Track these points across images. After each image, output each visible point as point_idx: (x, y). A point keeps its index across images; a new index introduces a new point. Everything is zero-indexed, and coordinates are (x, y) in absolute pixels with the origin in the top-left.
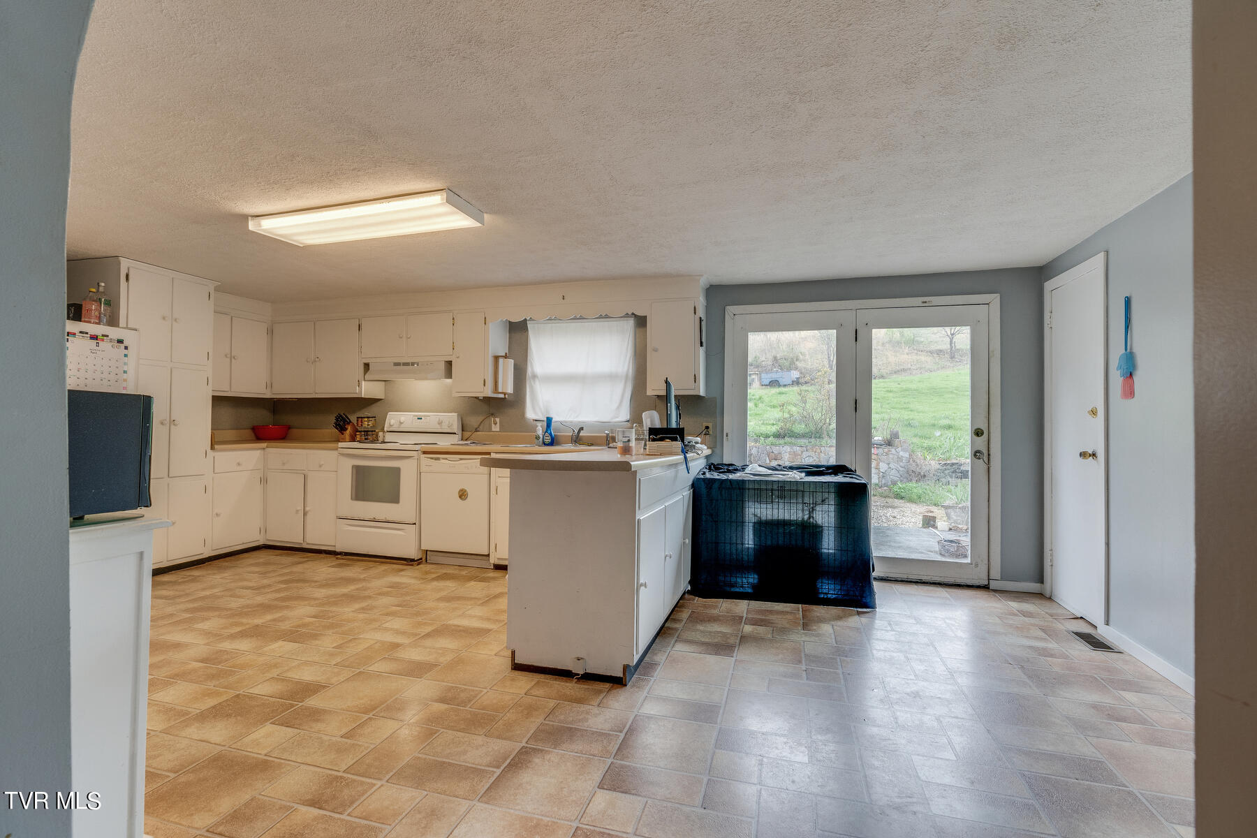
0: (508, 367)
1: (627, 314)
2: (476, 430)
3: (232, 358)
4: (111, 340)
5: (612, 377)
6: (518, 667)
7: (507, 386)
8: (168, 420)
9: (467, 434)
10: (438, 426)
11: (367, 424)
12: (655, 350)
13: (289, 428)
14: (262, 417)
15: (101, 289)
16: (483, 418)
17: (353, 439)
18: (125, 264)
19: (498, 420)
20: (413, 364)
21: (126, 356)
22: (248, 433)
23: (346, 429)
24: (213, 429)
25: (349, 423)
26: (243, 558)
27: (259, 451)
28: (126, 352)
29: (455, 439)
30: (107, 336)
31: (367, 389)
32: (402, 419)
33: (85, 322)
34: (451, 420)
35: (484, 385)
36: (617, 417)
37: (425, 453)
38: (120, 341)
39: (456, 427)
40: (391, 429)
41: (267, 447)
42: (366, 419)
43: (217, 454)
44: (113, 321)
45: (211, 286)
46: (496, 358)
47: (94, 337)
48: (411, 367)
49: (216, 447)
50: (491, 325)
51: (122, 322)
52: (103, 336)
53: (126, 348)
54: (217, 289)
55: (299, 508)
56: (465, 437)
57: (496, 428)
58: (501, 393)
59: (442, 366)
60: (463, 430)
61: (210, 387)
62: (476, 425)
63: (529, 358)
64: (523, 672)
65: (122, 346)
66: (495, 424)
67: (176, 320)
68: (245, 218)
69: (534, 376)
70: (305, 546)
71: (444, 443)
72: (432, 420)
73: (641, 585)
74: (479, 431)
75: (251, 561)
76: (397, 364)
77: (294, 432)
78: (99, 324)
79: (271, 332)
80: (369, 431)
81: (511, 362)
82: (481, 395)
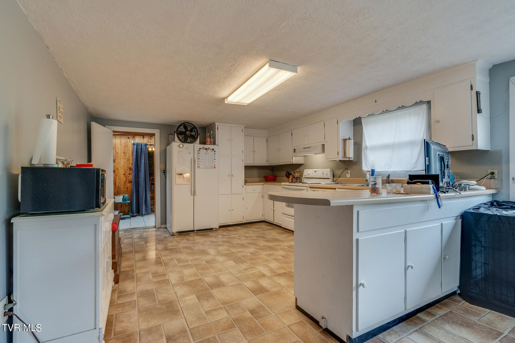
0: (350, 145)
1: (417, 102)
2: (339, 177)
3: (254, 152)
4: (211, 149)
5: (412, 143)
6: (298, 308)
7: (351, 154)
8: (231, 174)
9: (335, 179)
10: (322, 175)
11: (297, 175)
12: (438, 122)
13: (276, 177)
14: (269, 173)
15: (211, 134)
16: (342, 171)
17: (292, 182)
18: (217, 124)
19: (349, 171)
20: (310, 147)
21: (215, 154)
22: (263, 179)
23: (290, 177)
24: (245, 178)
25: (291, 175)
26: (256, 225)
27: (261, 186)
28: (215, 153)
29: (329, 181)
30: (209, 148)
31: (296, 160)
32: (309, 172)
33: (207, 144)
34: (327, 172)
35: (338, 154)
36: (415, 168)
37: (311, 188)
38: (213, 150)
39: (330, 175)
40: (306, 177)
41: (264, 184)
42: (296, 173)
43: (247, 187)
44: (214, 144)
45: (243, 127)
46: (345, 140)
47: (206, 149)
48: (309, 149)
49: (246, 184)
50: (340, 124)
51: (217, 144)
52: (208, 148)
53: (215, 151)
54: (245, 128)
55: (272, 208)
56: (335, 180)
57: (348, 176)
58: (348, 158)
59: (321, 147)
60: (333, 177)
61: (244, 163)
62: (339, 175)
63: (363, 138)
64: (300, 312)
65: (214, 151)
66: (348, 173)
67: (232, 140)
68: (224, 99)
69: (366, 148)
70: (274, 223)
71: (323, 183)
72: (320, 172)
73: (361, 284)
74: (341, 177)
75: (257, 226)
76: (304, 148)
77: (277, 178)
78: (210, 145)
79: (267, 141)
80: (298, 178)
81: (352, 142)
82: (338, 159)
